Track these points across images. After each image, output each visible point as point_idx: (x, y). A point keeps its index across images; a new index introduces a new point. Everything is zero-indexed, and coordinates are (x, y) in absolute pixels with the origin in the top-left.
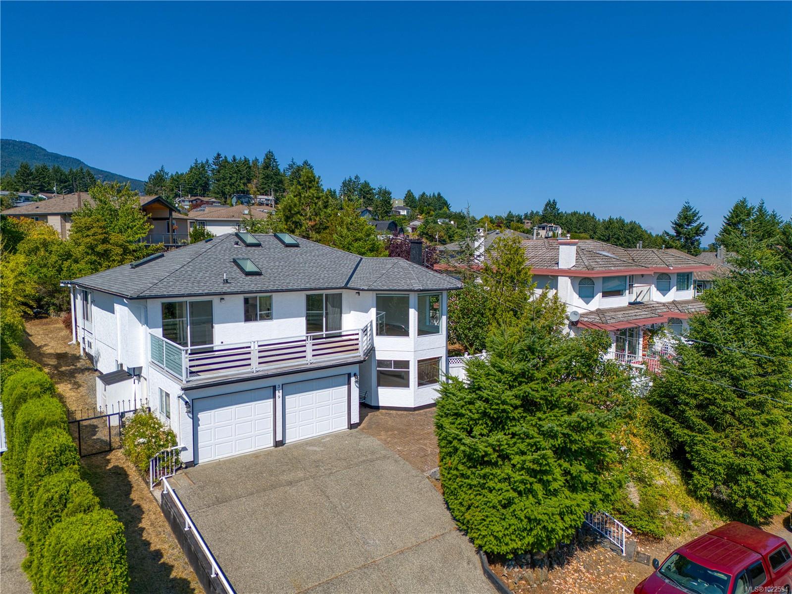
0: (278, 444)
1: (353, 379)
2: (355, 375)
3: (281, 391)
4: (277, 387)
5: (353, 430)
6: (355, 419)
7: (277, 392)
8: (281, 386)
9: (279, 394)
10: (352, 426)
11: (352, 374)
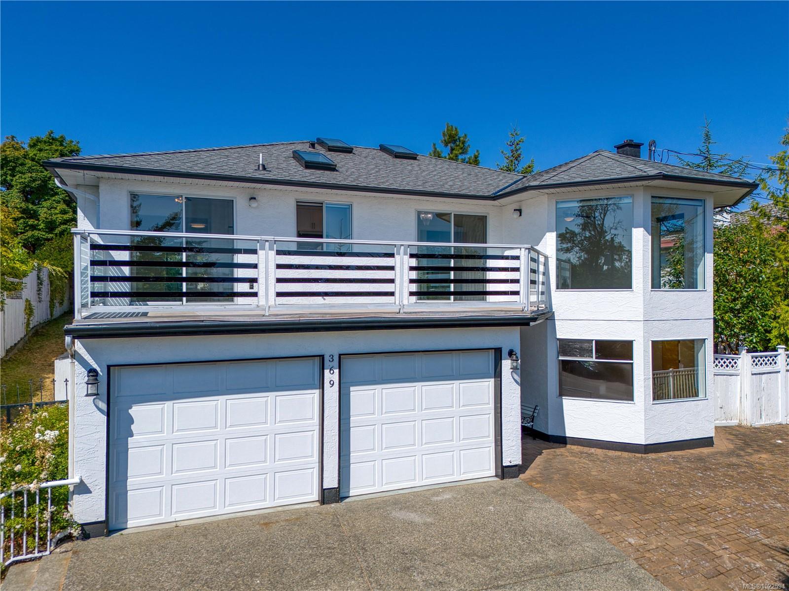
0: (329, 496)
1: (507, 365)
2: (511, 353)
3: (336, 371)
4: (327, 358)
5: (509, 482)
6: (513, 455)
7: (327, 372)
8: (336, 359)
9: (331, 376)
10: (505, 472)
11: (505, 353)
